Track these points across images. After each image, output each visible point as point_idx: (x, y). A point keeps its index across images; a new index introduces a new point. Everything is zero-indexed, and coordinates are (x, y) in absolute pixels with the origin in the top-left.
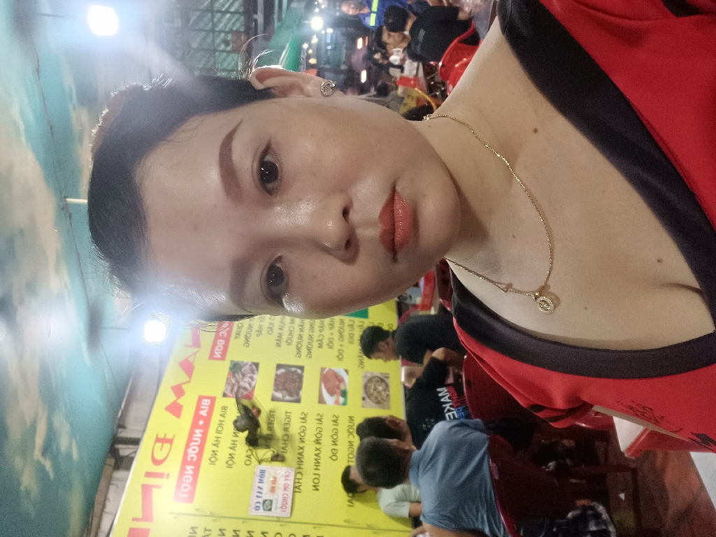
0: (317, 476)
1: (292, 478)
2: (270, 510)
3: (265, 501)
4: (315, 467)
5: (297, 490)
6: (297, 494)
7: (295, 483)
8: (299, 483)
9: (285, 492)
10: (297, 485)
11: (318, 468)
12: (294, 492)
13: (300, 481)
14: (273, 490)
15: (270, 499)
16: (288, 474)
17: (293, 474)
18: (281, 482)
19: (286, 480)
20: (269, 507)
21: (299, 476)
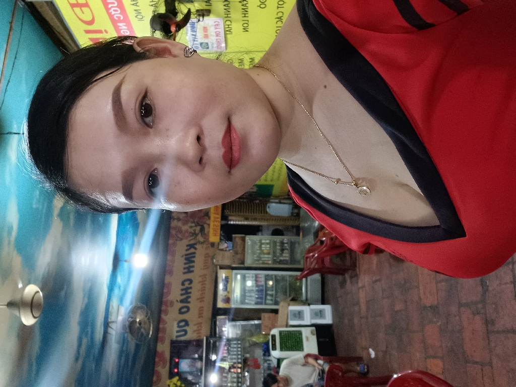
0: (247, 22)
1: (222, 26)
2: (208, 48)
3: (201, 44)
4: (244, 15)
5: (228, 32)
6: (229, 36)
7: (225, 28)
8: (229, 28)
9: (218, 38)
10: (227, 29)
11: (246, 15)
12: (225, 34)
13: (230, 26)
14: (206, 36)
15: (206, 41)
16: (217, 23)
17: (221, 22)
18: (212, 31)
19: (217, 28)
20: (207, 47)
21: (228, 23)
